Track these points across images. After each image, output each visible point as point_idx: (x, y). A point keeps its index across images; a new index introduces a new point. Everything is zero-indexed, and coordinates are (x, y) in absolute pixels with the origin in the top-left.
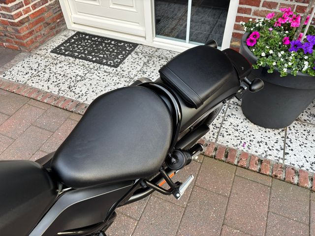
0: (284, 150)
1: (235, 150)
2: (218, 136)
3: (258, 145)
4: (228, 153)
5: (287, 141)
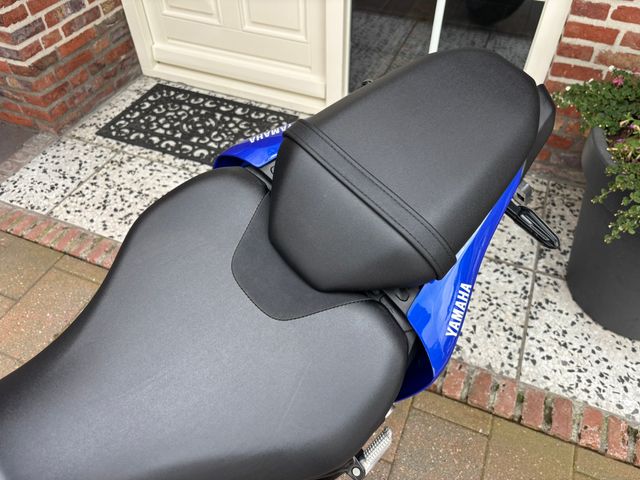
3: (620, 387)
4: (552, 409)
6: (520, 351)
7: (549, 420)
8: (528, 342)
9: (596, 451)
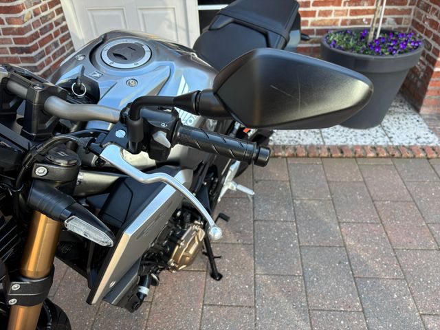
0: (387, 135)
1: (347, 146)
2: (323, 139)
3: (363, 137)
4: (341, 149)
5: (385, 128)
6: (322, 136)
7: (342, 152)
8: (323, 134)
9: (363, 157)
